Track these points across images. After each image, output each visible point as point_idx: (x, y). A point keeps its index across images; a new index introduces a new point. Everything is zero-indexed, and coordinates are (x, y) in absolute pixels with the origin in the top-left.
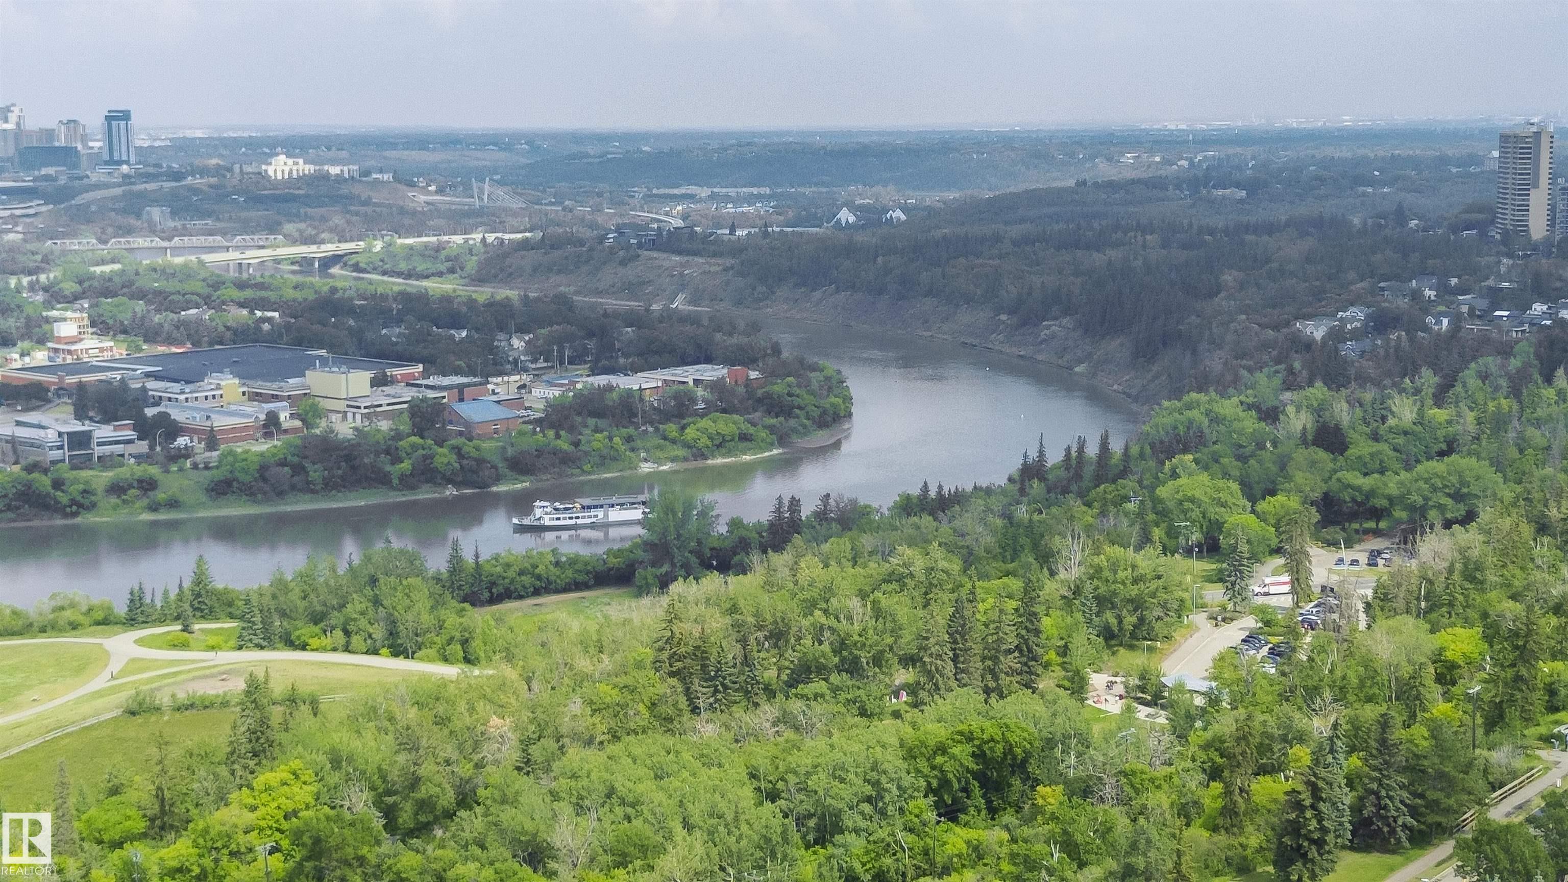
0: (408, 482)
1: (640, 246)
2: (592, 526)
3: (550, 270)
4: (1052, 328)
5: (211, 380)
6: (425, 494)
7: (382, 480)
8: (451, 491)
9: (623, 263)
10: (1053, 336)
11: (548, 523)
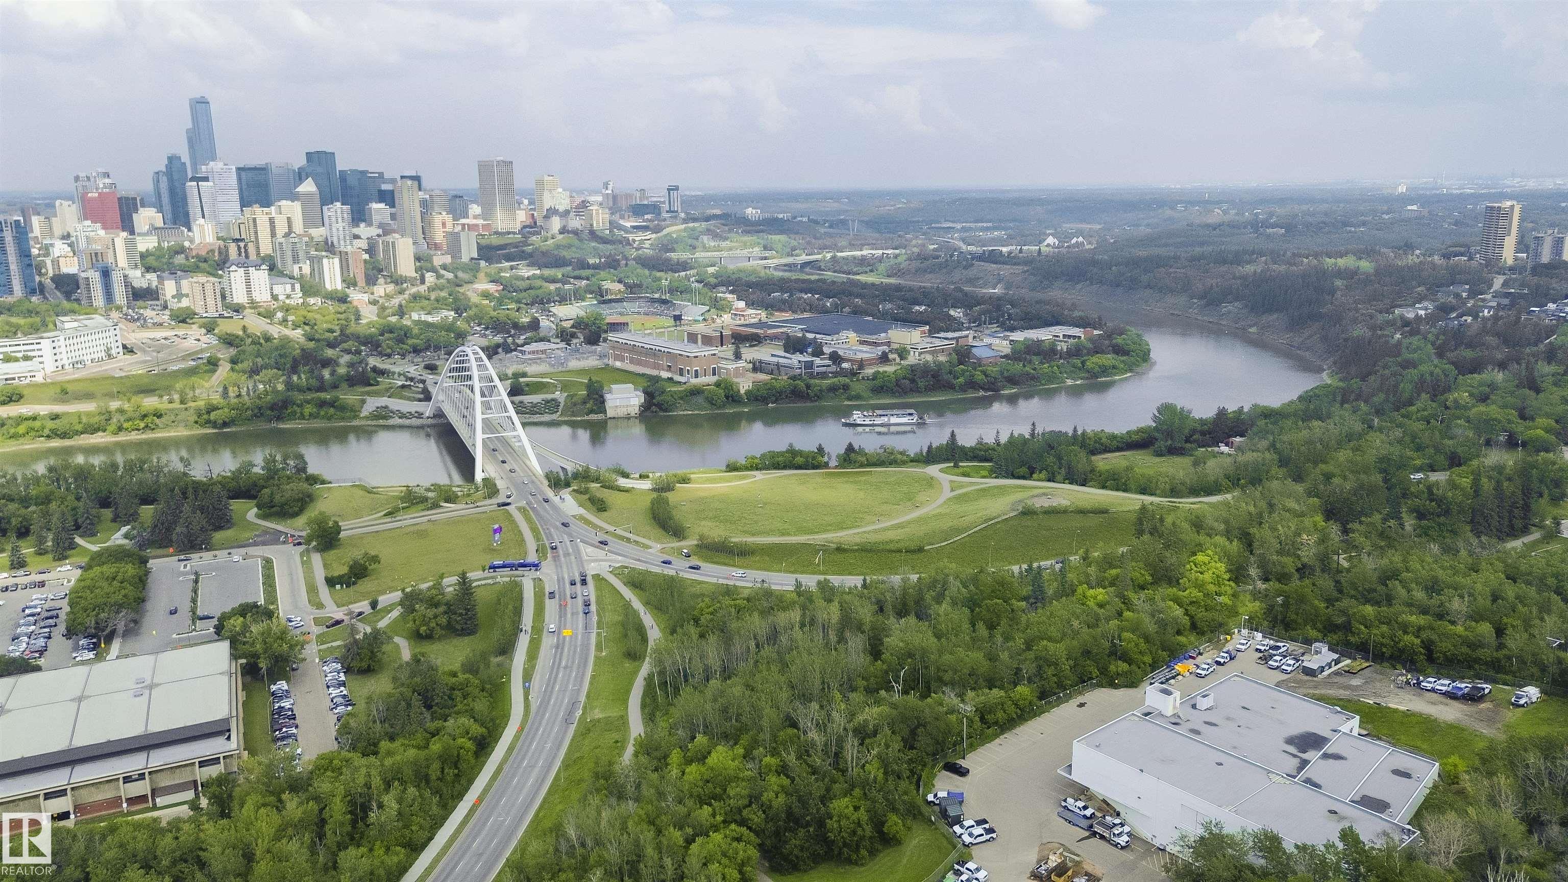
0: (963, 388)
1: (973, 259)
2: (882, 425)
3: (925, 271)
4: (1226, 308)
5: (844, 334)
6: (971, 395)
7: (950, 387)
8: (982, 393)
9: (965, 268)
10: (1229, 312)
11: (859, 422)
